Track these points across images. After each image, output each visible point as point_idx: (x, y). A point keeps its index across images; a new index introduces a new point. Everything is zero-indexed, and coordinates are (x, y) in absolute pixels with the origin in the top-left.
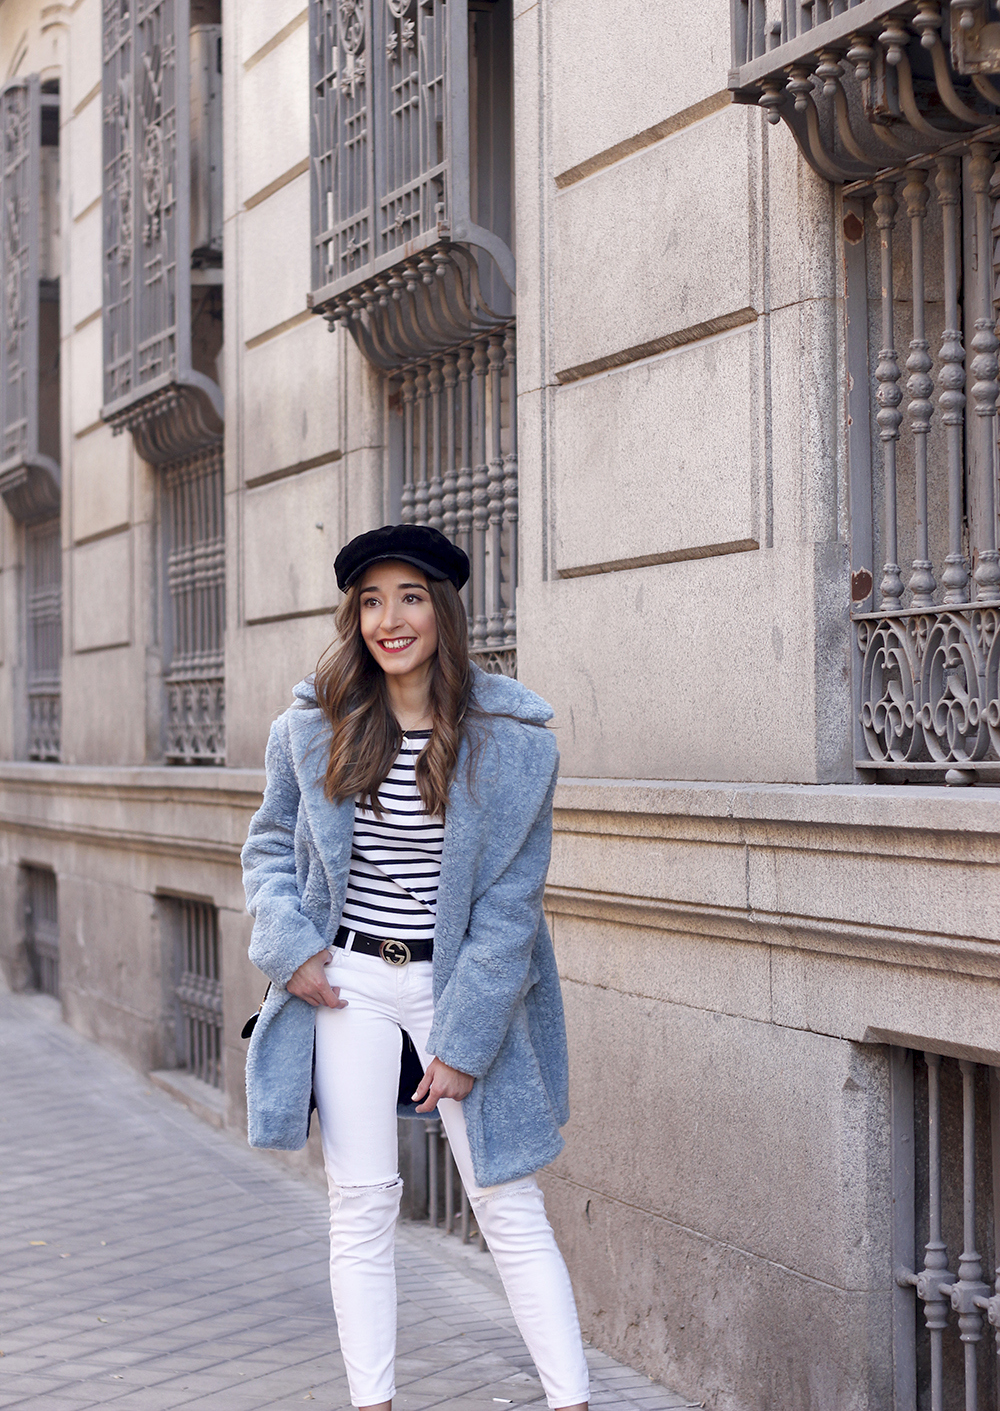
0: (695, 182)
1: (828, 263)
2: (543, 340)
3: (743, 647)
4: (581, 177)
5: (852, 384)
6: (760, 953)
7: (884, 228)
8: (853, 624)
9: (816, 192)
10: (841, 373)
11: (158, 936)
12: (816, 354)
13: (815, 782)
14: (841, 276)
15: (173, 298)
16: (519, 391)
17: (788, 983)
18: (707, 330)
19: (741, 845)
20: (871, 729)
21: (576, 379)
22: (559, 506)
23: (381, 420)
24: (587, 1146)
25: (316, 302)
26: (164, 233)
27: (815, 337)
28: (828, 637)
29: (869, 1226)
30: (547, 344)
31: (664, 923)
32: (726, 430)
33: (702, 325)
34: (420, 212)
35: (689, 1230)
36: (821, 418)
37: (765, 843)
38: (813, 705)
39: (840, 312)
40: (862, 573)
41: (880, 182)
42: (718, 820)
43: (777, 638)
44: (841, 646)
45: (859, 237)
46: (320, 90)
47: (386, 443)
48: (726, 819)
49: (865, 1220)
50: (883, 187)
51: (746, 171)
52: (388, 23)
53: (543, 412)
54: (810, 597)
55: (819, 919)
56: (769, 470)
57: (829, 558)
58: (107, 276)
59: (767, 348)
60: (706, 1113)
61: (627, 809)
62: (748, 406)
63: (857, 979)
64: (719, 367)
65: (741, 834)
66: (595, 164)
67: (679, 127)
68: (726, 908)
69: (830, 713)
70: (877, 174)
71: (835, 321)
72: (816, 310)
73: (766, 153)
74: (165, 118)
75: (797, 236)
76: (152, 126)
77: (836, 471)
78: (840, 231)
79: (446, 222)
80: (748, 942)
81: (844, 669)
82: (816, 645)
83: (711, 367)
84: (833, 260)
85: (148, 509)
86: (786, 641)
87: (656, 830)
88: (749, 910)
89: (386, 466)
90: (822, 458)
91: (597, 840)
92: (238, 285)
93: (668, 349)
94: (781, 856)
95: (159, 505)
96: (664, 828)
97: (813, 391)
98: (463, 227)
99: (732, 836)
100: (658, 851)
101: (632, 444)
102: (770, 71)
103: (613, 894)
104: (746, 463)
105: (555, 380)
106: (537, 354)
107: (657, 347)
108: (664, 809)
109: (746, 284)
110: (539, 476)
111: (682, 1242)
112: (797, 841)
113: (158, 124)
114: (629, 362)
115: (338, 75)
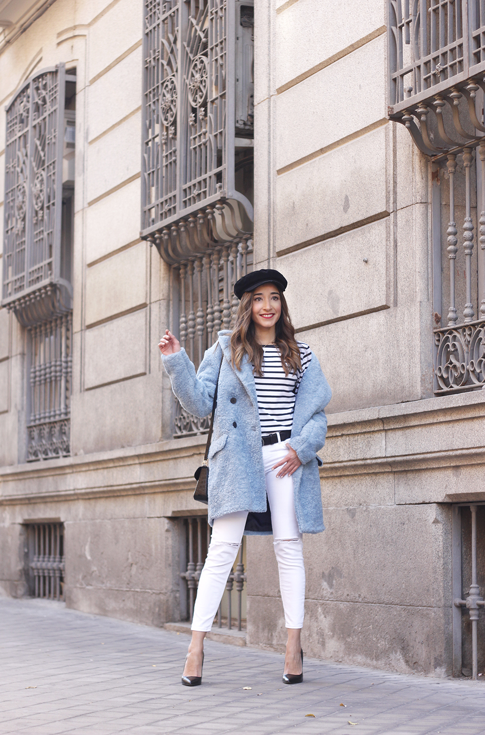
15: (51, 247)
26: (46, 217)
34: (207, 189)
52: (189, 110)
58: (6, 241)
74: (48, 167)
76: (40, 169)
113: (44, 170)
115: (160, 135)
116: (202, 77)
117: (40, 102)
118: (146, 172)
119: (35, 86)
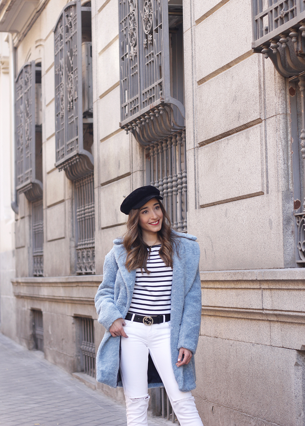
0: (242, 80)
1: (285, 103)
2: (194, 133)
3: (260, 226)
4: (205, 81)
5: (293, 141)
6: (267, 324)
7: (302, 91)
8: (295, 217)
9: (280, 81)
10: (289, 137)
11: (74, 330)
12: (281, 131)
13: (284, 267)
14: (289, 107)
15: (77, 127)
16: (187, 150)
17: (276, 332)
18: (246, 126)
19: (260, 289)
20: (301, 250)
21: (205, 145)
22: (200, 185)
23: (143, 162)
24: (212, 389)
25: (122, 125)
26: (74, 107)
27: (281, 126)
28: (287, 221)
29: (303, 410)
30: (195, 134)
31: (236, 316)
32: (253, 157)
33: (245, 125)
34: (155, 94)
35: (245, 414)
36: (283, 152)
37: (268, 287)
38: (282, 243)
39: (289, 118)
40: (297, 201)
41: (301, 76)
42: (253, 281)
43: (270, 222)
44: (291, 224)
45: (294, 94)
46: (123, 59)
47: (145, 169)
48: (255, 280)
49: (302, 408)
50: (301, 78)
51: (258, 75)
52: (144, 36)
53: (195, 156)
54: (281, 208)
55: (286, 311)
56: (267, 169)
57: (286, 196)
58: (57, 122)
59: (265, 130)
60: (250, 376)
61: (223, 279)
62: (260, 149)
63: (298, 330)
64: (250, 138)
65: (260, 285)
66: (210, 76)
67: (236, 63)
68: (256, 309)
69: (288, 245)
70: (299, 74)
71: (287, 121)
72: (281, 118)
73: (264, 69)
74: (74, 71)
75: (274, 95)
76: (70, 74)
77: (288, 168)
78: (288, 93)
79: (163, 97)
80: (263, 320)
81: (292, 231)
82: (283, 224)
83: (248, 138)
84: (286, 102)
85: (70, 195)
86: (273, 223)
87: (233, 286)
88: (263, 309)
89: (145, 176)
90: (284, 164)
91: (214, 290)
92: (98, 122)
93: (234, 133)
94: (273, 291)
95: (74, 193)
96: (235, 285)
97: (280, 143)
98: (168, 98)
99: (257, 286)
100: (233, 292)
101: (223, 164)
102: (265, 42)
103: (219, 307)
104: (259, 167)
105: (198, 145)
106: (192, 137)
107: (230, 133)
108: (235, 279)
109: (258, 111)
110: (194, 176)
111: (243, 418)
112: (278, 286)
113: (72, 73)
114: (221, 138)
115: (128, 54)
116: (150, 12)
117: (69, 26)
118: (122, 79)
119: (66, 15)
